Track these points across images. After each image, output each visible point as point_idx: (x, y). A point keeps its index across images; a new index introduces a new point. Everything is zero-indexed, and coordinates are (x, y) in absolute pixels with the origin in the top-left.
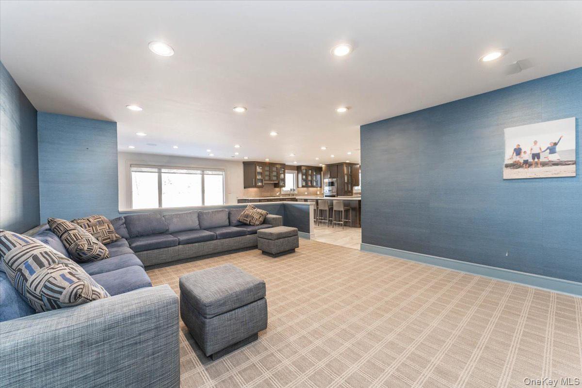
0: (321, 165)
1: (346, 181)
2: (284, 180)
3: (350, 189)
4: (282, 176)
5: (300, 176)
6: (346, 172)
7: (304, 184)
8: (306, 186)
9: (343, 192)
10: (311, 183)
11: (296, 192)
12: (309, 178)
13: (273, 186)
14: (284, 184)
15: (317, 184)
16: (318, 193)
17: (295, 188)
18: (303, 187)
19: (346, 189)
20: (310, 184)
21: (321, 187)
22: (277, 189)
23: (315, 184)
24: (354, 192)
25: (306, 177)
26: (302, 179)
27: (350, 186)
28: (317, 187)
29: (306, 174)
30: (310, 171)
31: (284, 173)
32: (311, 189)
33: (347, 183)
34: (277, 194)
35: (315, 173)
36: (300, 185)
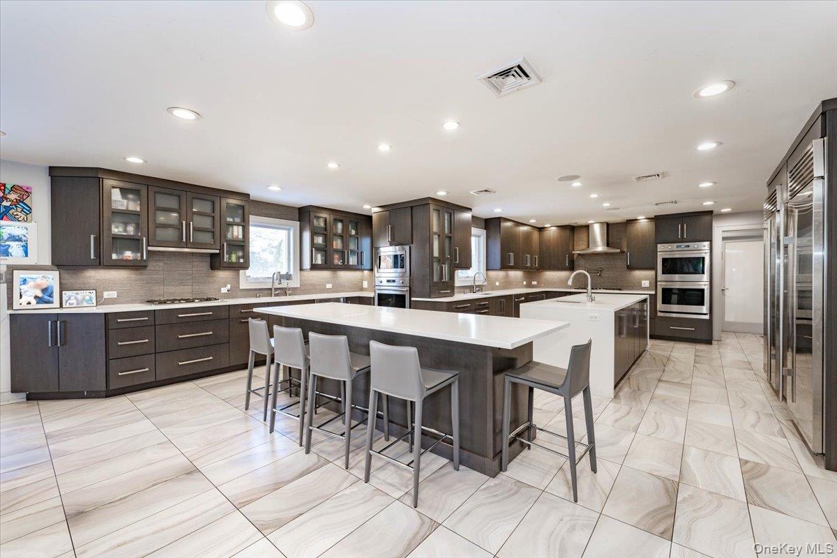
0: (367, 207)
1: (436, 254)
2: (242, 246)
3: (446, 278)
4: (237, 232)
5: (307, 235)
6: (435, 228)
7: (319, 260)
8: (327, 265)
9: (427, 286)
10: (343, 258)
11: (295, 283)
12: (337, 244)
13: (205, 265)
14: (246, 256)
15: (360, 261)
16: (365, 284)
17: (292, 272)
18: (314, 267)
19: (436, 279)
20: (337, 262)
21: (372, 270)
22: (222, 275)
23: (353, 261)
24: (457, 284)
25: (325, 240)
26: (313, 244)
27: (446, 268)
28: (362, 270)
29: (326, 232)
30: (340, 225)
31: (245, 226)
32: (345, 275)
33: (441, 260)
34: (224, 290)
35: (353, 232)
36: (307, 265)
